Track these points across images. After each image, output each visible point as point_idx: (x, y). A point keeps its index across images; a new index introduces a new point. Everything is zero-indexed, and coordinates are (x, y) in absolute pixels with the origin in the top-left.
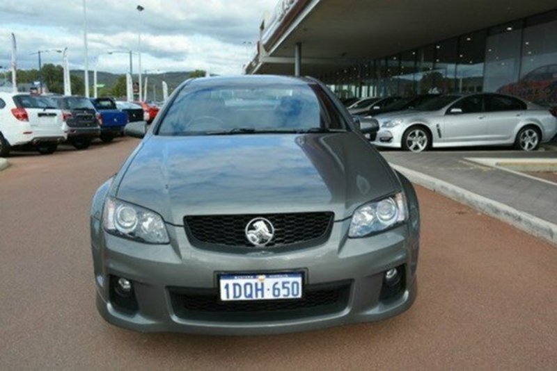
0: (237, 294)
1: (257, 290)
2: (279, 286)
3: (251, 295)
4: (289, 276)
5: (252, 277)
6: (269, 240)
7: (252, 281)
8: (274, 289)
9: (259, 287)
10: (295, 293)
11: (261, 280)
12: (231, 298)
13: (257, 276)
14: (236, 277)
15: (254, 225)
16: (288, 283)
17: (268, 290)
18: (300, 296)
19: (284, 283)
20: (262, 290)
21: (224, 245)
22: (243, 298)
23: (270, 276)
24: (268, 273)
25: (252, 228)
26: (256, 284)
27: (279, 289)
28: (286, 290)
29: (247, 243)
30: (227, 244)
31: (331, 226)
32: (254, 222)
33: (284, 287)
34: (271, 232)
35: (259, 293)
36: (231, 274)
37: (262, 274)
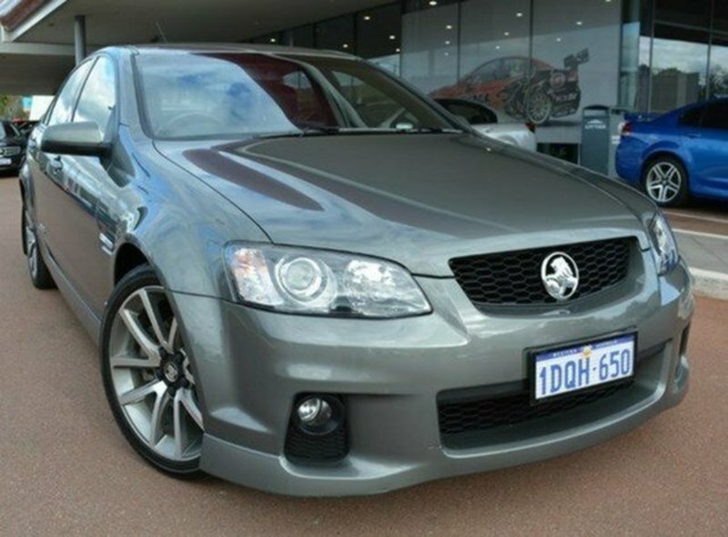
0: (556, 384)
1: (581, 371)
2: (607, 361)
3: (573, 384)
4: (619, 342)
5: (575, 350)
6: (574, 289)
7: (574, 357)
8: (602, 366)
9: (584, 367)
10: (625, 369)
11: (587, 354)
12: (548, 393)
13: (582, 348)
14: (555, 354)
15: (553, 265)
16: (617, 353)
17: (594, 369)
18: (629, 373)
19: (613, 354)
20: (587, 371)
21: (514, 304)
22: (563, 390)
23: (598, 345)
24: (595, 341)
25: (550, 270)
26: (580, 361)
27: (606, 366)
28: (614, 365)
29: (546, 297)
30: (520, 302)
31: (641, 258)
32: (551, 261)
33: (613, 362)
34: (574, 275)
35: (584, 376)
36: (549, 351)
37: (587, 344)
